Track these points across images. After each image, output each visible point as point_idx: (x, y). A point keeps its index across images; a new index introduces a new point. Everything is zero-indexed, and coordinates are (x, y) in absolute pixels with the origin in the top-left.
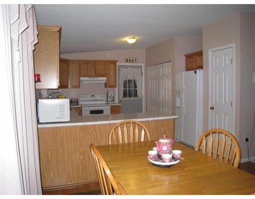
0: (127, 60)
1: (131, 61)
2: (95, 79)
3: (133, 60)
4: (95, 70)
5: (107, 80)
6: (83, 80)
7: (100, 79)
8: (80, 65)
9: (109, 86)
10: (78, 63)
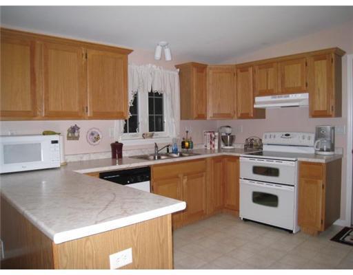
2: (283, 98)
5: (311, 99)
6: (258, 99)
7: (292, 97)
8: (254, 71)
9: (315, 114)
10: (251, 70)
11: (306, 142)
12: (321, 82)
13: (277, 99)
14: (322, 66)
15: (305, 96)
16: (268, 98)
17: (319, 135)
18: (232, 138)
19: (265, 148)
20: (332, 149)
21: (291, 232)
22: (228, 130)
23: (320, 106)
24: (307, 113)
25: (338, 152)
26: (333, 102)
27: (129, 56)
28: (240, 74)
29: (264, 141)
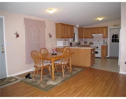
0: (114, 26)
1: (116, 26)
2: (98, 35)
3: (117, 25)
4: (98, 31)
5: (103, 35)
6: (93, 35)
7: (100, 34)
8: (92, 29)
9: (104, 37)
10: (91, 29)
11: (102, 42)
12: (105, 32)
13: (97, 35)
14: (105, 29)
15: (102, 34)
16: (95, 34)
17: (104, 41)
18: (87, 42)
19: (94, 44)
20: (106, 43)
21: (100, 58)
22: (86, 41)
23: (105, 36)
24: (102, 37)
25: (107, 44)
26: (107, 35)
27: (74, 27)
28: (89, 30)
29: (93, 43)
